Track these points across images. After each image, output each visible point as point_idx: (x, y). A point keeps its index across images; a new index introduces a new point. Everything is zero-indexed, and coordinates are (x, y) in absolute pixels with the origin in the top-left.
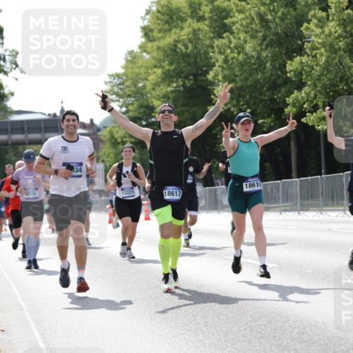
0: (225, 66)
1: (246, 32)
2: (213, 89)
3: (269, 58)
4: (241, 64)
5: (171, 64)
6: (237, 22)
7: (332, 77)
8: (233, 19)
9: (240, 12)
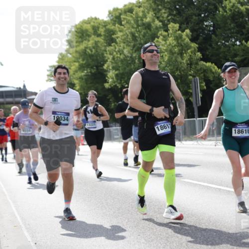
0: (113, 61)
1: (124, 43)
2: (107, 74)
3: (137, 57)
4: (122, 61)
5: (83, 60)
6: (119, 37)
7: (172, 68)
8: (117, 35)
9: (120, 31)
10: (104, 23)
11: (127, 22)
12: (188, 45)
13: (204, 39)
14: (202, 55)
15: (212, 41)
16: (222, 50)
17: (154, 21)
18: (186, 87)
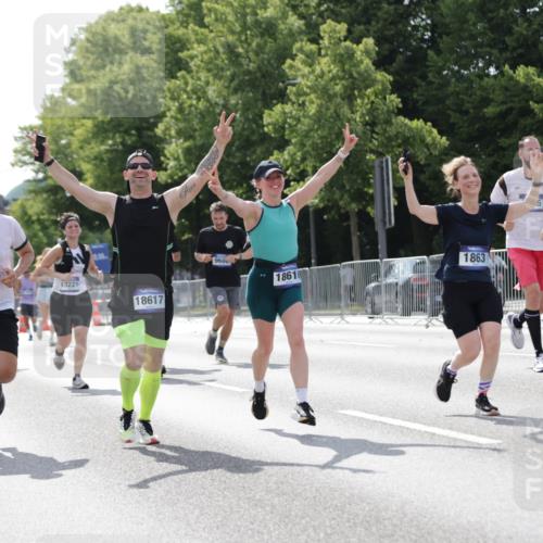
0: (179, 116)
1: (209, 70)
2: (164, 148)
3: (240, 106)
4: (202, 115)
6: (196, 56)
7: (325, 133)
8: (191, 52)
9: (200, 42)
11: (217, 20)
12: (370, 75)
13: (408, 60)
14: (402, 102)
15: (428, 67)
16: (451, 89)
17: (285, 16)
18: (359, 181)
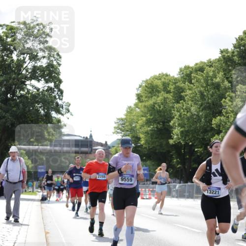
0: (179, 118)
1: (192, 101)
2: (173, 131)
3: (203, 116)
4: (188, 119)
5: (151, 115)
6: (188, 95)
8: (186, 93)
9: (190, 89)
10: (174, 80)
11: (197, 81)
17: (223, 81)
